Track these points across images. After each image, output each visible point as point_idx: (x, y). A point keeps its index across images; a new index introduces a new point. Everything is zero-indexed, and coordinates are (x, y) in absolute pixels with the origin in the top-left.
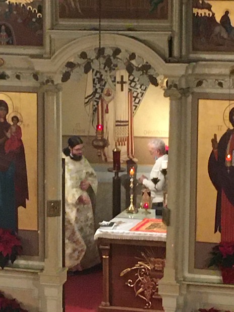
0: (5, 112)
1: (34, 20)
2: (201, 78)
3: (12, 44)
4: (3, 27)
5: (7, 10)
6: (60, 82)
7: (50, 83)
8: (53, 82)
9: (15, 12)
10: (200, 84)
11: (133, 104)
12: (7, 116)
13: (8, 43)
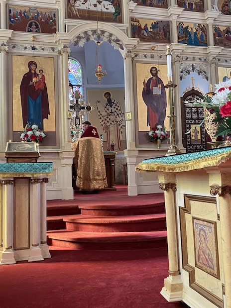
0: (35, 67)
1: (51, 21)
2: (137, 53)
4: (34, 23)
5: (36, 15)
9: (40, 16)
10: (136, 56)
12: (36, 70)
13: (36, 32)
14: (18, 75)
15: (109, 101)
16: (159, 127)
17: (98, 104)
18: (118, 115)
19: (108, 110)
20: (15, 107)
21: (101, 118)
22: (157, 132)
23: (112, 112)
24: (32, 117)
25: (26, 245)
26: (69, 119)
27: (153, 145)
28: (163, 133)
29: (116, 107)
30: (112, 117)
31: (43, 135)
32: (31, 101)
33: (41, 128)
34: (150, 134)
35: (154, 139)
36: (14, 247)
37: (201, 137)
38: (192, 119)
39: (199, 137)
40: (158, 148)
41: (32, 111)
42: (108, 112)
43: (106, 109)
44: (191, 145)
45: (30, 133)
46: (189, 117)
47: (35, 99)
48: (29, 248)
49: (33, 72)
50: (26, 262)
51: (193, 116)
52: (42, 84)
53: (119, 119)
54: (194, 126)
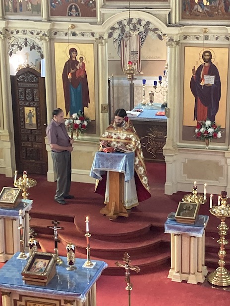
0: (76, 54)
2: (186, 35)
3: (79, 16)
6: (107, 38)
7: (101, 39)
8: (103, 38)
11: (141, 42)
12: (77, 57)
24: (74, 105)
25: (12, 253)
32: (72, 90)
36: (5, 252)
41: (73, 99)
47: (76, 87)
52: (82, 72)
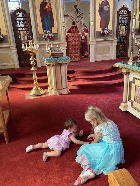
14: (38, 3)
15: (77, 10)
16: (106, 28)
17: (71, 12)
18: (81, 18)
19: (76, 15)
20: (38, 22)
21: (72, 20)
22: (105, 31)
23: (78, 16)
24: (47, 26)
25: (61, 88)
26: (64, 27)
27: (102, 38)
28: (108, 32)
29: (80, 13)
30: (78, 19)
31: (53, 36)
32: (45, 18)
33: (51, 32)
34: (102, 32)
35: (103, 35)
36: (57, 89)
37: (125, 32)
38: (122, 23)
39: (124, 33)
40: (105, 39)
41: (46, 24)
42: (76, 16)
43: (75, 15)
44: (120, 37)
45: (47, 35)
46: (120, 22)
47: (47, 17)
48: (62, 89)
49: (45, 1)
50: (62, 94)
51: (122, 22)
52: (50, 8)
53: (81, 20)
54: (122, 27)
